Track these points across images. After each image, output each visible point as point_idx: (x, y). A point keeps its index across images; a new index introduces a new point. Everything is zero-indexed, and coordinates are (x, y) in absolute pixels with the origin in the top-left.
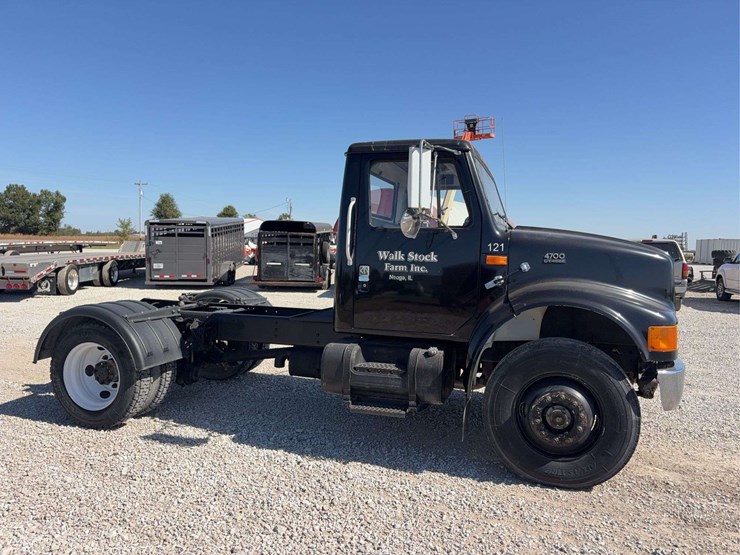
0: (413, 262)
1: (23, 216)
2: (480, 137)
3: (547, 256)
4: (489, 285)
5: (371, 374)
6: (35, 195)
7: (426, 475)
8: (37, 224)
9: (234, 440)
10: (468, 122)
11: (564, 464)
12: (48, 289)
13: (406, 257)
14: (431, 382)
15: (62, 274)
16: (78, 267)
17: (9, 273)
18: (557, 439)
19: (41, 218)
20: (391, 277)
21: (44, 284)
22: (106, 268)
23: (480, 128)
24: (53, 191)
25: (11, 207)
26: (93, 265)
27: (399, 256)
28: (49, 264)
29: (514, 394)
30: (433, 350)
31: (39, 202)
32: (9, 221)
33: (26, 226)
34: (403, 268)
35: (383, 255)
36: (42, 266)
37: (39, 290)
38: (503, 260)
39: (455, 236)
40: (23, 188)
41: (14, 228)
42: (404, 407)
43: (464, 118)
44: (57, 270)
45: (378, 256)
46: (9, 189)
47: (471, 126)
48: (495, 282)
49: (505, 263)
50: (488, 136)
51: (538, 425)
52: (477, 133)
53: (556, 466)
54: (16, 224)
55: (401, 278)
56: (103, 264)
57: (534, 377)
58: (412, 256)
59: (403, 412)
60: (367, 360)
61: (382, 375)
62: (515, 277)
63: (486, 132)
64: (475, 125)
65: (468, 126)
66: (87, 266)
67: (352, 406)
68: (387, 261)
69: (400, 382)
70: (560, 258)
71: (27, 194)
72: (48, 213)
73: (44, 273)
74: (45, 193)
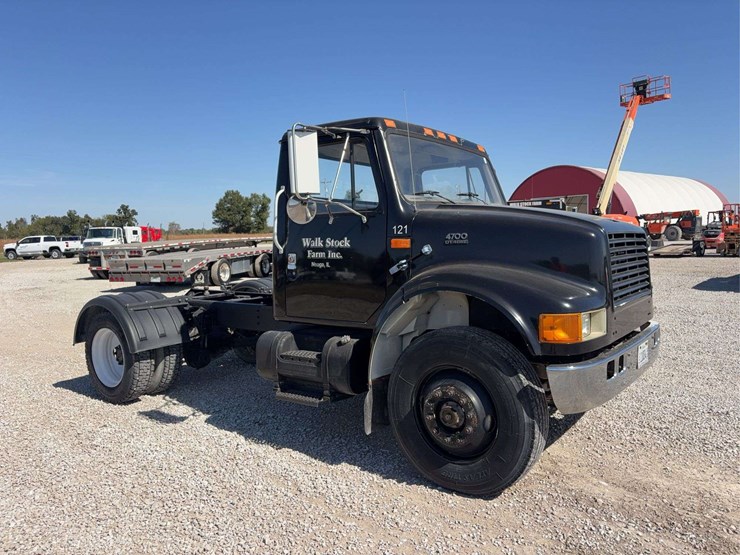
0: (330, 248)
1: (239, 217)
2: (652, 99)
3: (448, 237)
4: (394, 270)
5: (294, 362)
6: (247, 199)
7: (344, 466)
8: (250, 223)
9: (208, 421)
10: (636, 85)
11: (460, 467)
12: (203, 281)
13: (324, 243)
14: (340, 372)
15: (215, 268)
16: (229, 261)
17: (169, 268)
18: (449, 439)
19: (252, 219)
20: (313, 264)
21: (199, 277)
22: (258, 260)
23: (652, 90)
24: (260, 194)
25: (229, 210)
26: (246, 258)
27: (318, 243)
28: (202, 259)
29: (413, 386)
30: (346, 338)
31: (250, 205)
32: (228, 222)
33: (241, 226)
34: (321, 255)
35: (306, 242)
36: (194, 261)
37: (196, 282)
38: (406, 243)
39: (365, 220)
40: (237, 193)
41: (232, 228)
42: (319, 395)
43: (631, 81)
44: (211, 264)
45: (302, 242)
46: (227, 194)
47: (641, 88)
48: (398, 267)
49: (408, 246)
50: (662, 97)
51: (432, 422)
52: (648, 96)
53: (454, 469)
54: (233, 225)
55: (321, 265)
56: (255, 257)
57: (429, 369)
58: (330, 243)
59: (318, 401)
60: (300, 349)
61: (301, 363)
62: (416, 260)
63: (659, 93)
64: (645, 87)
65: (637, 89)
66: (241, 259)
67: (279, 393)
68: (309, 248)
69: (316, 371)
70: (462, 238)
71: (241, 198)
72: (258, 214)
73: (197, 267)
74: (254, 196)
